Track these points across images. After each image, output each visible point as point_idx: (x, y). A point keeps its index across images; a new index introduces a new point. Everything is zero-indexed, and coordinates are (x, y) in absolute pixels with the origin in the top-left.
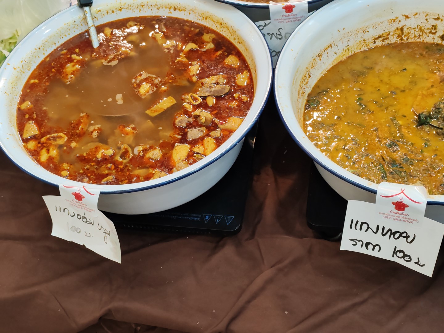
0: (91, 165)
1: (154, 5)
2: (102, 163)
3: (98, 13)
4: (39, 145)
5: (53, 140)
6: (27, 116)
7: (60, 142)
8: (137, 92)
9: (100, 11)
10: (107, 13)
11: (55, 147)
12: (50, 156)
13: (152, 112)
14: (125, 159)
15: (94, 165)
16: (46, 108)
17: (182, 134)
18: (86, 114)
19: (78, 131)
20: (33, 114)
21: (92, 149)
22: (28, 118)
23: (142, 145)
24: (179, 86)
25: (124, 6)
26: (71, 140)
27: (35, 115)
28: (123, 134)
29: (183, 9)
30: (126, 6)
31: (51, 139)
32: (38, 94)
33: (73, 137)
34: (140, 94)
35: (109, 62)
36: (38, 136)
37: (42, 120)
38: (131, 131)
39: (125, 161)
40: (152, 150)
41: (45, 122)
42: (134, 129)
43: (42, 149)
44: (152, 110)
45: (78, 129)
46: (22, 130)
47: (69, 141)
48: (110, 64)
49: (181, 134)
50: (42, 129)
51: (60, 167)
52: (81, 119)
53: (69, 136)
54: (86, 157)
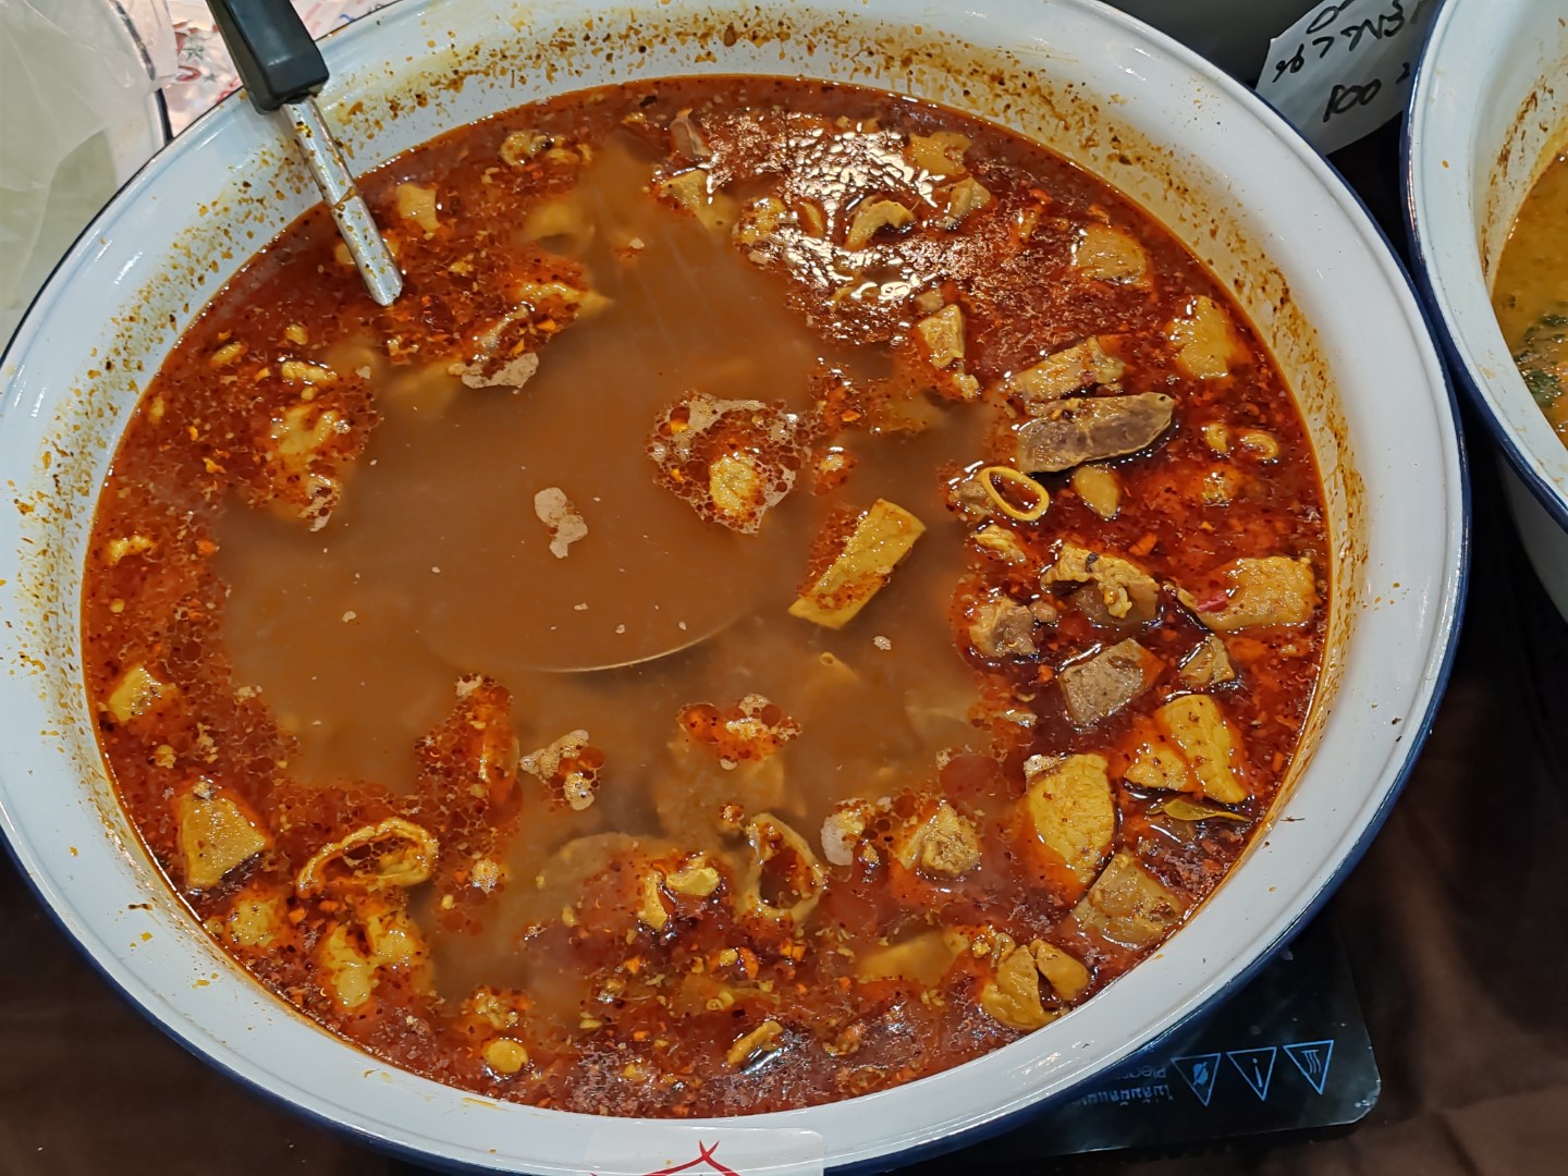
0: (627, 974)
1: (624, 32)
2: (680, 950)
3: (350, 121)
4: (299, 915)
5: (363, 867)
6: (167, 756)
7: (408, 870)
8: (705, 511)
9: (358, 107)
10: (392, 113)
11: (387, 910)
12: (382, 968)
13: (826, 607)
14: (794, 900)
15: (642, 972)
16: (254, 689)
17: (1032, 697)
18: (486, 680)
19: (477, 791)
20: (196, 736)
21: (597, 878)
22: (176, 766)
23: (851, 802)
24: (899, 435)
25: (471, 62)
26: (463, 847)
27: (206, 740)
28: (727, 758)
29: (777, 30)
30: (483, 60)
31: (350, 862)
32: (178, 617)
33: (465, 832)
34: (723, 517)
35: (489, 371)
36: (272, 863)
37: (254, 766)
38: (759, 731)
39: (798, 912)
40: (914, 820)
41: (280, 774)
42: (768, 716)
43: (323, 929)
44: (823, 596)
45: (476, 779)
46: (170, 844)
47: (451, 855)
48: (498, 379)
49: (1026, 699)
50: (280, 813)
51: (461, 1019)
52: (469, 715)
53: (442, 829)
54: (584, 935)
